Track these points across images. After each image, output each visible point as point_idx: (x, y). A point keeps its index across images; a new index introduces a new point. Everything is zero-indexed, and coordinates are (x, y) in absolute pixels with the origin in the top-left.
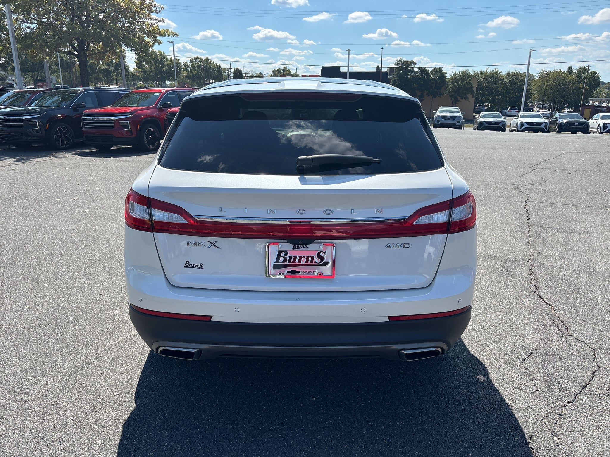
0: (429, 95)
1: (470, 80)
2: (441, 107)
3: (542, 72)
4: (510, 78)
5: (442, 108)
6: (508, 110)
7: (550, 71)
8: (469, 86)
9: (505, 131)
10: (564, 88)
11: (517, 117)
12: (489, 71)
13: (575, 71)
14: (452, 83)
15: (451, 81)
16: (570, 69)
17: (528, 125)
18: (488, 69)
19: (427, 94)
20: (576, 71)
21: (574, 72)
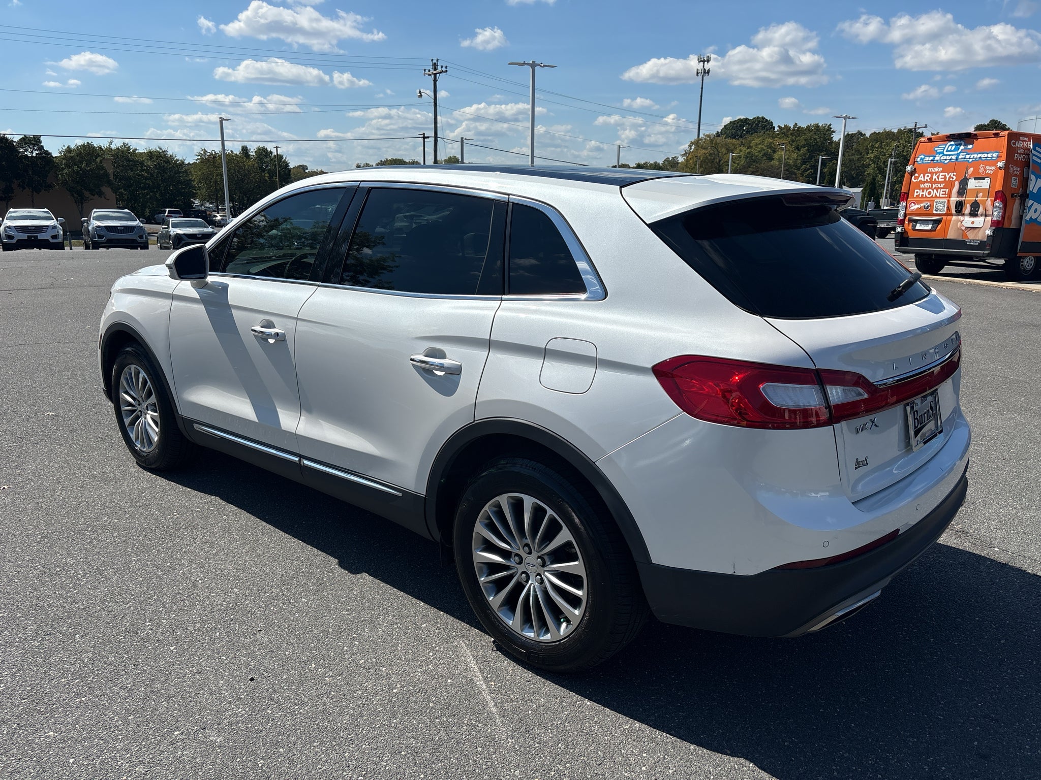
0: (24, 188)
1: (101, 162)
2: (12, 210)
3: (202, 152)
4: (154, 161)
5: (13, 212)
6: (166, 214)
7: (215, 152)
8: (101, 172)
9: (148, 249)
10: (243, 180)
11: (166, 227)
12: (113, 147)
13: (252, 153)
14: (67, 165)
15: (64, 161)
16: (245, 150)
17: (189, 238)
18: (111, 143)
19: (19, 185)
20: (254, 154)
21: (251, 155)
